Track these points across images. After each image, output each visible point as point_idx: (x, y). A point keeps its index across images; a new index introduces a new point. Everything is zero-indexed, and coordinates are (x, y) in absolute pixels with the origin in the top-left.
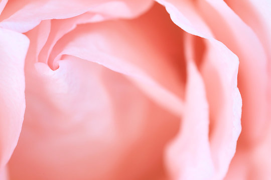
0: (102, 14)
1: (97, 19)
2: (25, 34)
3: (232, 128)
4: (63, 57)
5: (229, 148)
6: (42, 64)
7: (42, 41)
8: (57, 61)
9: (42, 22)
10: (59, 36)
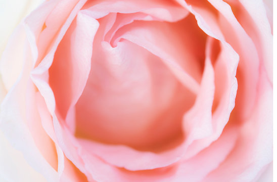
0: (153, 17)
1: (148, 18)
2: (97, 19)
3: (229, 104)
4: (122, 40)
5: (224, 117)
6: (106, 42)
7: (109, 27)
8: (117, 42)
9: (110, 14)
10: (121, 26)
